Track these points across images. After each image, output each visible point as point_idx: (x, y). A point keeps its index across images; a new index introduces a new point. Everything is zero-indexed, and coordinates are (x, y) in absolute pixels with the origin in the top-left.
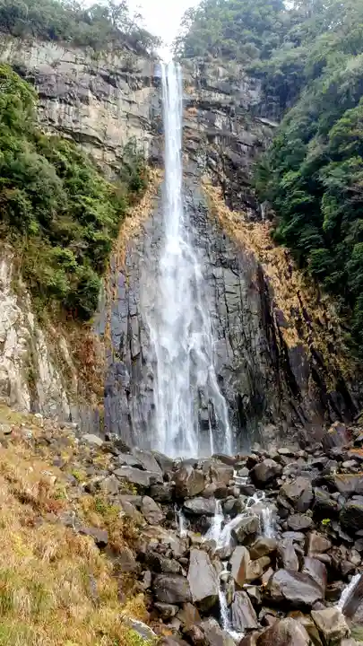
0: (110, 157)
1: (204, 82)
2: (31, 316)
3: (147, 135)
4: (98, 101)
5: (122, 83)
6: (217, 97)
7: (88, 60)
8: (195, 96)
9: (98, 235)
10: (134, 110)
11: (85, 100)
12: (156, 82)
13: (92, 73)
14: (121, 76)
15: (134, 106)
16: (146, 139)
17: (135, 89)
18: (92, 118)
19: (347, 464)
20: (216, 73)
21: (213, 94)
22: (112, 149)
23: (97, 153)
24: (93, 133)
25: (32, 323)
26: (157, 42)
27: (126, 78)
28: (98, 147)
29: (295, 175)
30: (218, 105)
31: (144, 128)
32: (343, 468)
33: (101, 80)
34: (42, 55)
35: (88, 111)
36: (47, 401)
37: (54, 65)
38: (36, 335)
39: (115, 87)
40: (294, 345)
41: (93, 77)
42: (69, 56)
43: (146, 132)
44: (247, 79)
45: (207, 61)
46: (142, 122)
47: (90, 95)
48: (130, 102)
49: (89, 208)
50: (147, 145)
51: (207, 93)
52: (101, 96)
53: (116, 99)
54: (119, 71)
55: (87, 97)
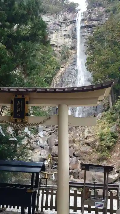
0: (59, 49)
1: (90, 18)
3: (70, 40)
4: (55, 32)
5: (63, 25)
6: (95, 23)
7: (53, 19)
8: (87, 24)
12: (74, 22)
13: (54, 24)
14: (63, 23)
15: (67, 32)
17: (67, 26)
20: (94, 14)
21: (93, 22)
22: (59, 47)
23: (55, 49)
24: (54, 43)
27: (64, 23)
28: (55, 47)
30: (94, 26)
31: (70, 38)
33: (57, 25)
35: (52, 36)
39: (61, 26)
41: (54, 25)
43: (70, 39)
44: (105, 14)
45: (92, 10)
46: (68, 36)
47: (53, 31)
50: (70, 43)
51: (91, 22)
52: (56, 31)
53: (61, 30)
54: (62, 21)
55: (52, 32)
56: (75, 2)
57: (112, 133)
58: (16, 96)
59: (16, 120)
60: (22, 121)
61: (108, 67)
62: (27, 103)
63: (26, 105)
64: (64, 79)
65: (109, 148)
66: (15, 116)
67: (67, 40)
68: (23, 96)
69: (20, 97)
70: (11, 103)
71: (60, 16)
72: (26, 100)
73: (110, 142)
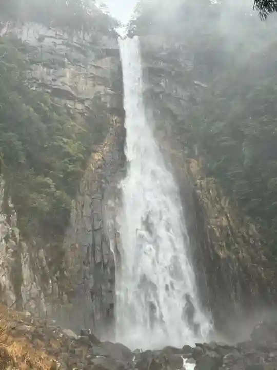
0: (79, 107)
2: (17, 231)
3: (108, 91)
4: (71, 65)
7: (66, 36)
9: (71, 168)
10: (98, 73)
11: (63, 65)
14: (90, 48)
15: (100, 71)
17: (100, 57)
18: (67, 78)
19: (272, 354)
21: (159, 62)
22: (82, 101)
23: (70, 104)
24: (70, 90)
25: (18, 236)
26: (117, 24)
28: (70, 99)
29: (222, 124)
31: (106, 86)
32: (269, 357)
33: (75, 50)
34: (31, 31)
35: (64, 73)
36: (28, 301)
37: (41, 39)
38: (20, 245)
39: (86, 56)
40: (225, 256)
41: (69, 48)
42: (51, 33)
43: (108, 88)
46: (103, 81)
47: (66, 60)
48: (97, 67)
49: (65, 146)
50: (108, 98)
52: (75, 62)
53: (86, 64)
54: (88, 44)
55: (64, 62)
64: (103, 181)
71: (81, 33)
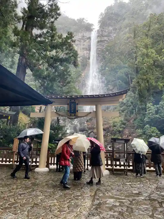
1: (102, 35)
5: (82, 41)
6: (106, 38)
8: (99, 39)
10: (84, 47)
12: (89, 38)
16: (87, 53)
17: (85, 41)
20: (105, 32)
27: (82, 39)
30: (105, 40)
44: (113, 31)
45: (103, 29)
48: (84, 45)
51: (103, 38)
53: (80, 45)
54: (81, 38)
56: (90, 23)
57: (121, 121)
58: (71, 100)
59: (71, 115)
60: (75, 115)
61: (117, 72)
62: (77, 104)
63: (76, 106)
65: (120, 132)
66: (71, 112)
67: (85, 52)
68: (75, 101)
69: (73, 101)
70: (68, 104)
71: (79, 34)
72: (76, 103)
73: (120, 128)
